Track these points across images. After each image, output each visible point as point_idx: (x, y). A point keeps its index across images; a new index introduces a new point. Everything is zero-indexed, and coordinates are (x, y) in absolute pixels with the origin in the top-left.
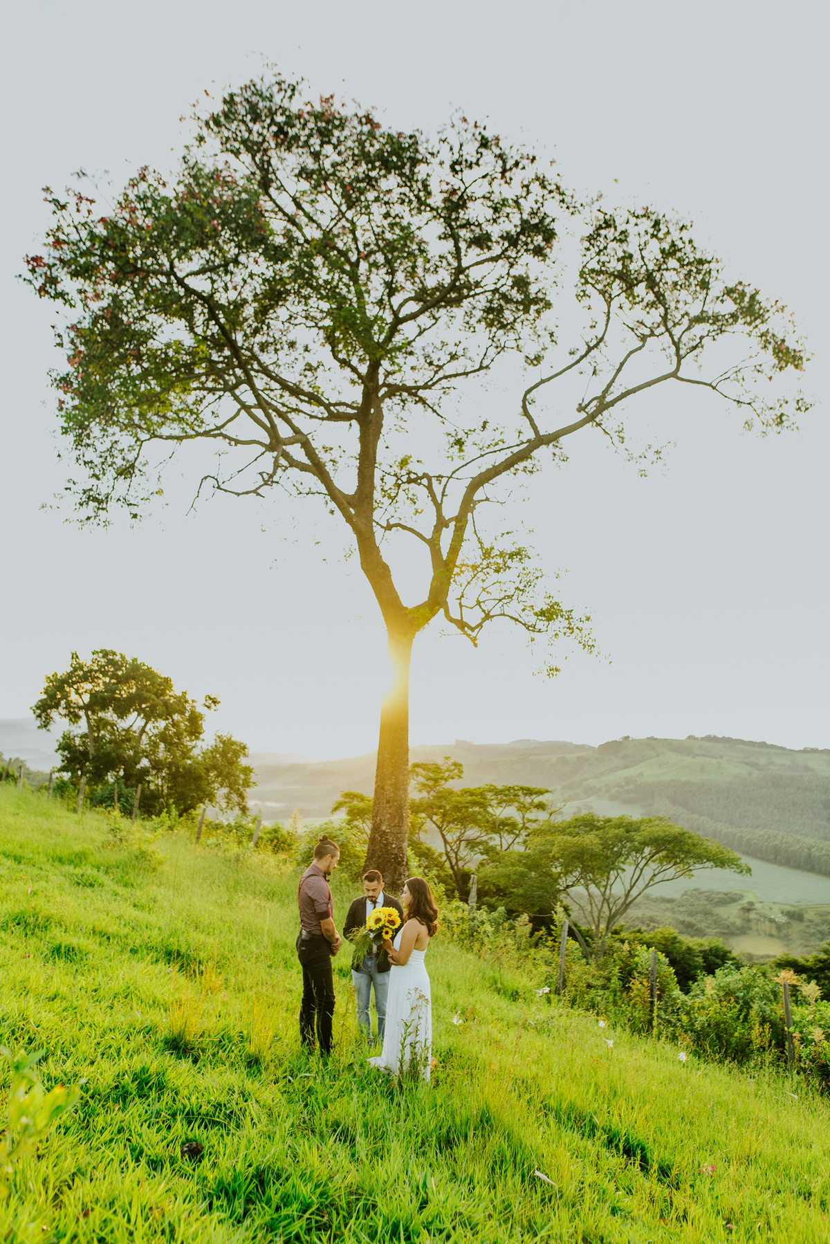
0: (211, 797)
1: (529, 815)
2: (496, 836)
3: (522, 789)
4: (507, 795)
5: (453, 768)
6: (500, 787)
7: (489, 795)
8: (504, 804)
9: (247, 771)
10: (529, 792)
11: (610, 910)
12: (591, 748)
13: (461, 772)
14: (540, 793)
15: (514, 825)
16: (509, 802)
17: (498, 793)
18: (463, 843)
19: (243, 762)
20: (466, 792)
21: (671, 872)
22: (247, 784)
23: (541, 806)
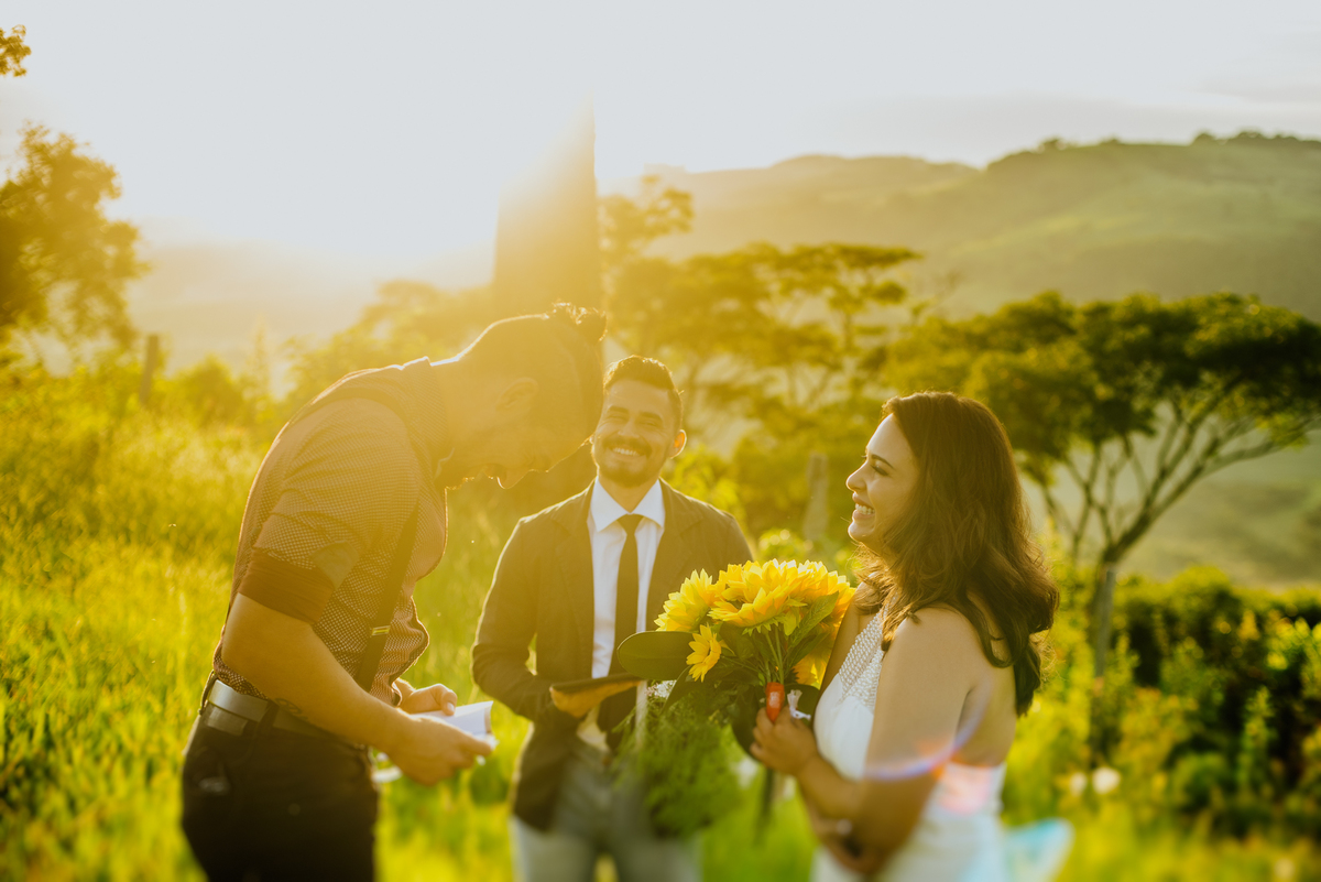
0: (38, 317)
1: (860, 319)
2: (780, 373)
3: (845, 252)
4: (808, 266)
5: (665, 204)
6: (787, 247)
7: (764, 273)
8: (798, 293)
9: (124, 234)
10: (865, 258)
11: (1108, 531)
12: (968, 171)
13: (688, 213)
14: (889, 258)
15: (825, 343)
16: (812, 288)
17: (782, 263)
18: (701, 395)
19: (111, 210)
20: (702, 263)
21: (1259, 432)
22: (125, 268)
23: (893, 293)
